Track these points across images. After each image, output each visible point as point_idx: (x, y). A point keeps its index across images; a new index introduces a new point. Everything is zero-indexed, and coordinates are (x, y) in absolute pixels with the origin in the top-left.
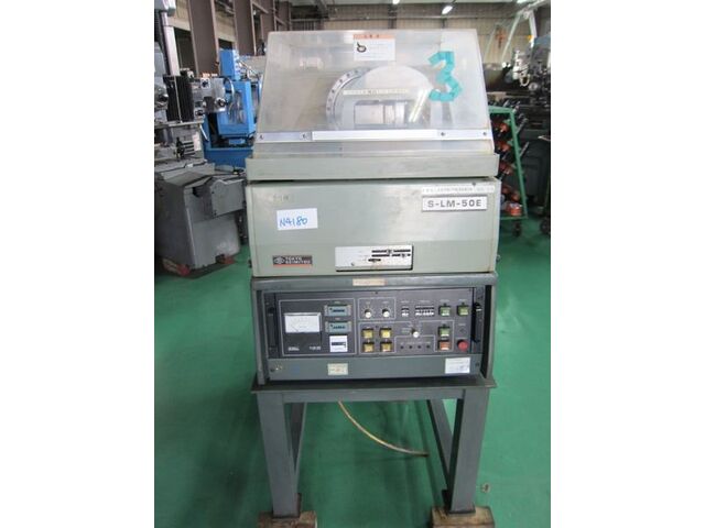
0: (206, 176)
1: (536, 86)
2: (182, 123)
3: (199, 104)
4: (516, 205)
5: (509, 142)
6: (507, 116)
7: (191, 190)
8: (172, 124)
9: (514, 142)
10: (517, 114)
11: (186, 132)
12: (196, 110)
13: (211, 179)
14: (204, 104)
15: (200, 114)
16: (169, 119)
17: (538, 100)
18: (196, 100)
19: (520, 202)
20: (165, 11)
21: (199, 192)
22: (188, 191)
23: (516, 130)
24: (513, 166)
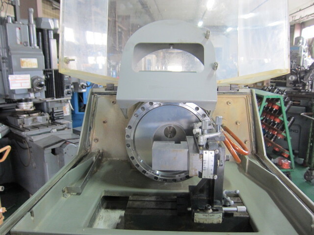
0: (63, 140)
1: (294, 78)
2: (55, 99)
3: (68, 87)
4: (286, 160)
5: (280, 118)
6: (278, 100)
7: (51, 151)
8: (49, 100)
9: (284, 117)
10: (285, 98)
11: (59, 105)
12: (66, 91)
13: (65, 142)
14: (72, 87)
15: (68, 93)
16: (47, 96)
17: (295, 86)
18: (66, 85)
19: (289, 158)
20: (51, 30)
21: (56, 152)
22: (48, 151)
23: (284, 109)
24: (283, 134)
